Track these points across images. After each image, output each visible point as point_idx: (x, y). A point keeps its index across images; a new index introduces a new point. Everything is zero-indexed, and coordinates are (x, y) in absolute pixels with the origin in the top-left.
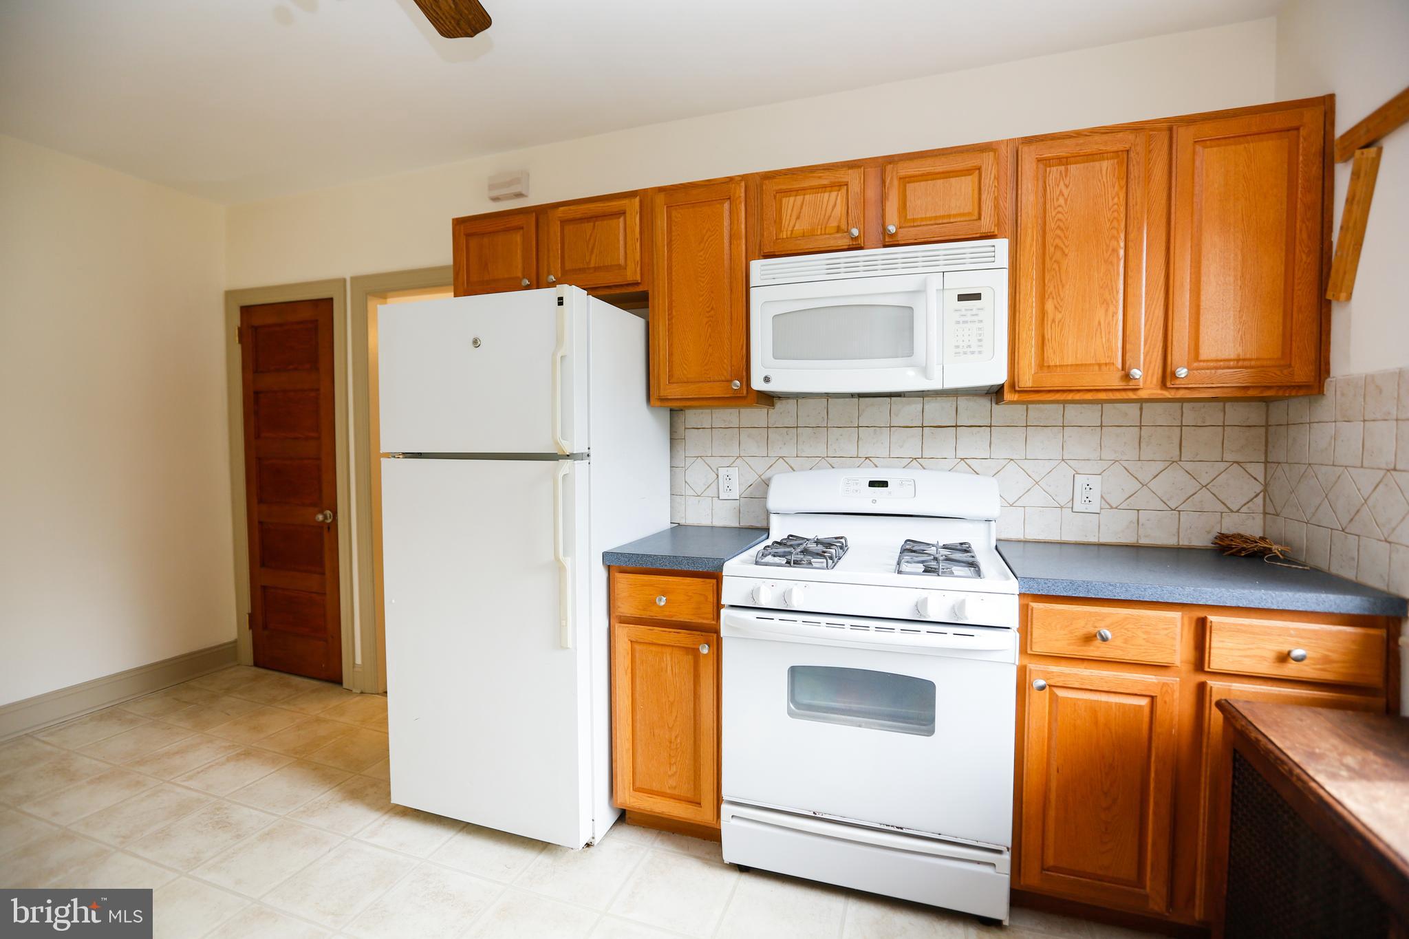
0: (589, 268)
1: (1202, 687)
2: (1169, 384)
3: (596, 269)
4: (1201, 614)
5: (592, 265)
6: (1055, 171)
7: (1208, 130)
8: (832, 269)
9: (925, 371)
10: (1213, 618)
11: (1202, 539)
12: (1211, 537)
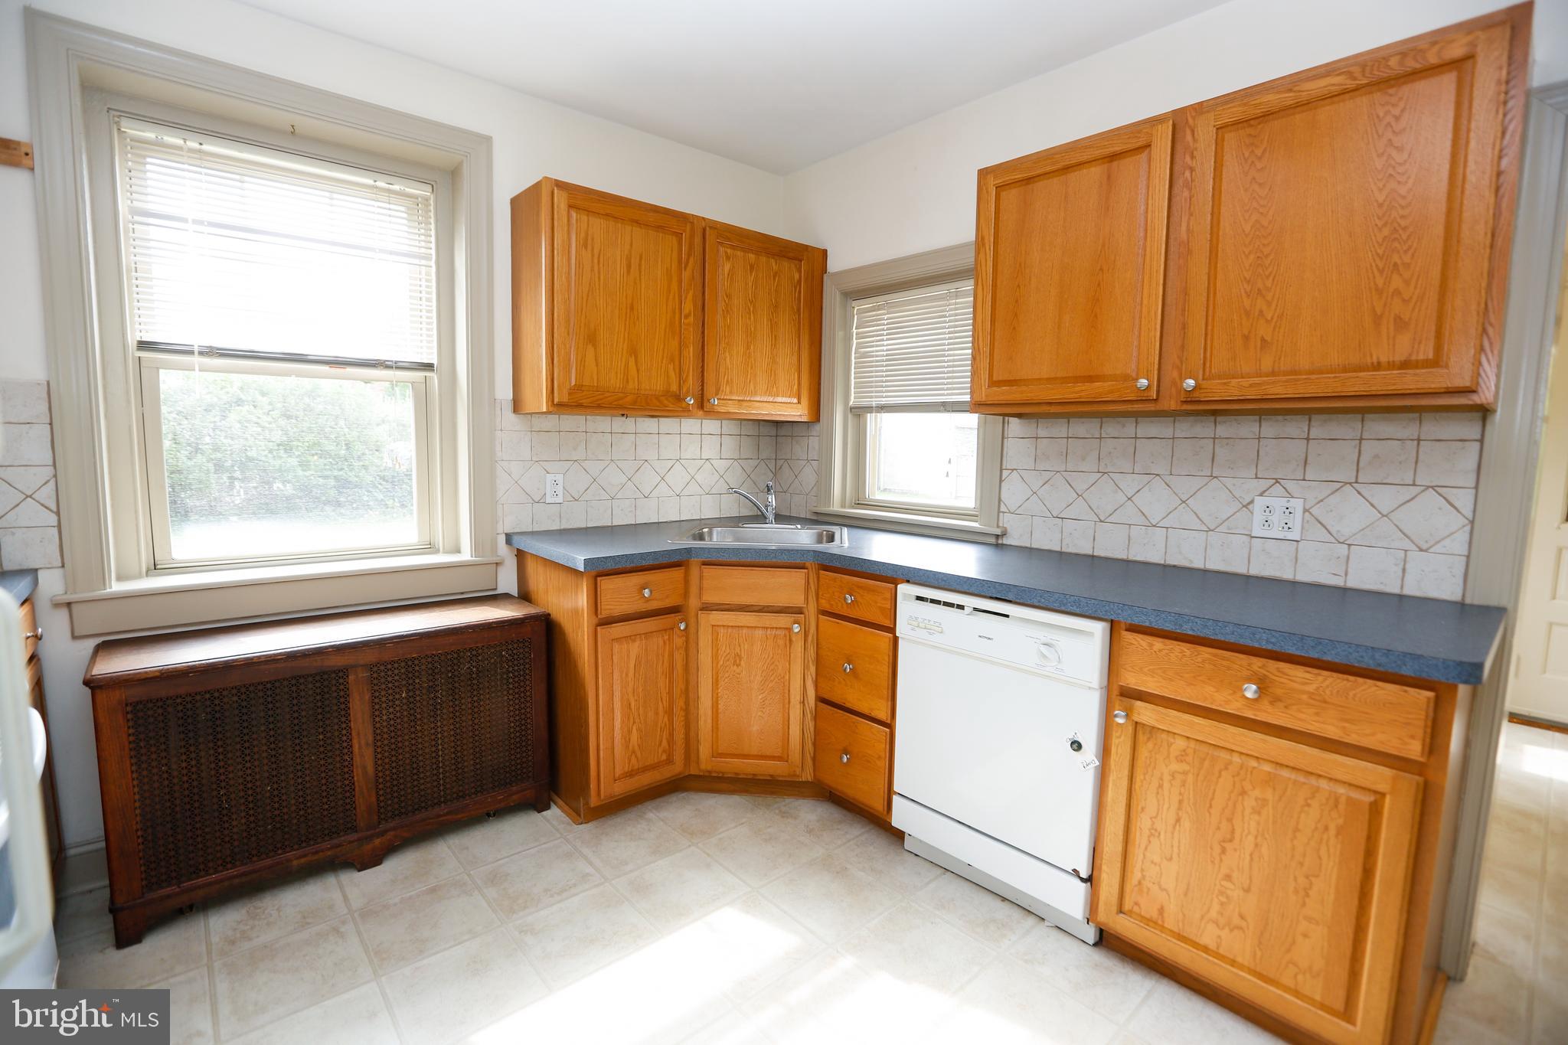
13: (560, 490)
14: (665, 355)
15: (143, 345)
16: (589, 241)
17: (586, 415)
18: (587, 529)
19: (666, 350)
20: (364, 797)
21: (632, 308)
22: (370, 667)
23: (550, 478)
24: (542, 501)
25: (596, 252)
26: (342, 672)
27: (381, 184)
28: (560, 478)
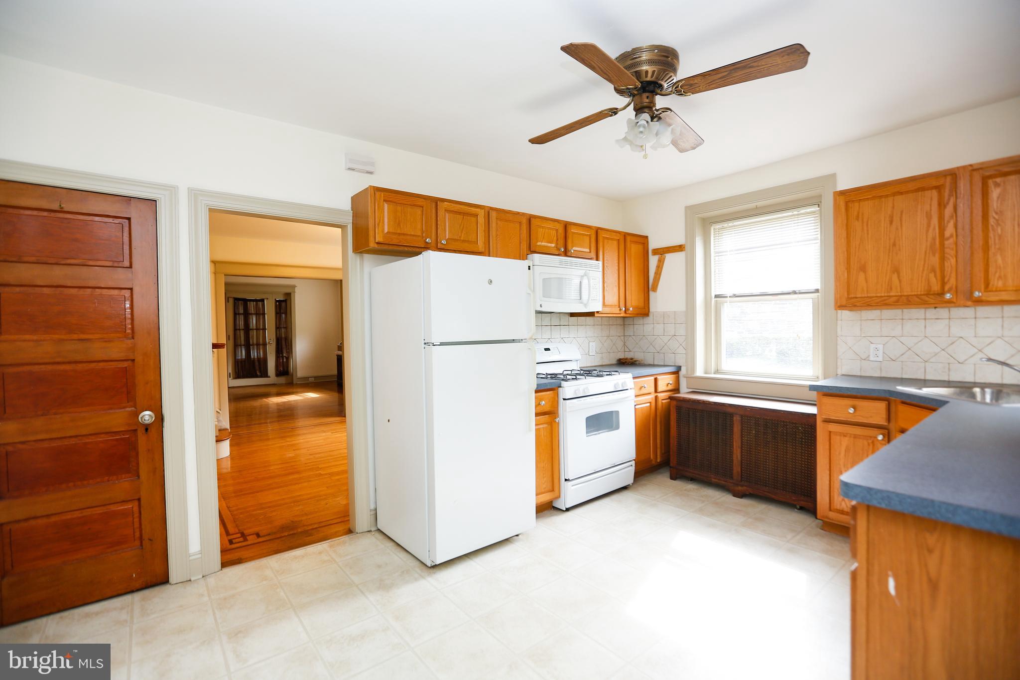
0: (460, 240)
1: (656, 397)
2: (627, 312)
3: (464, 241)
4: (655, 377)
5: (462, 239)
6: (606, 240)
7: (635, 239)
8: (561, 262)
9: (586, 305)
10: (659, 377)
11: (614, 362)
12: (616, 360)
13: (880, 353)
14: (926, 268)
15: (716, 296)
16: (860, 216)
17: (902, 309)
18: (902, 379)
19: (926, 265)
20: (737, 469)
21: (894, 245)
22: (742, 416)
23: (873, 346)
24: (867, 359)
25: (865, 220)
26: (731, 415)
27: (795, 213)
28: (880, 347)
